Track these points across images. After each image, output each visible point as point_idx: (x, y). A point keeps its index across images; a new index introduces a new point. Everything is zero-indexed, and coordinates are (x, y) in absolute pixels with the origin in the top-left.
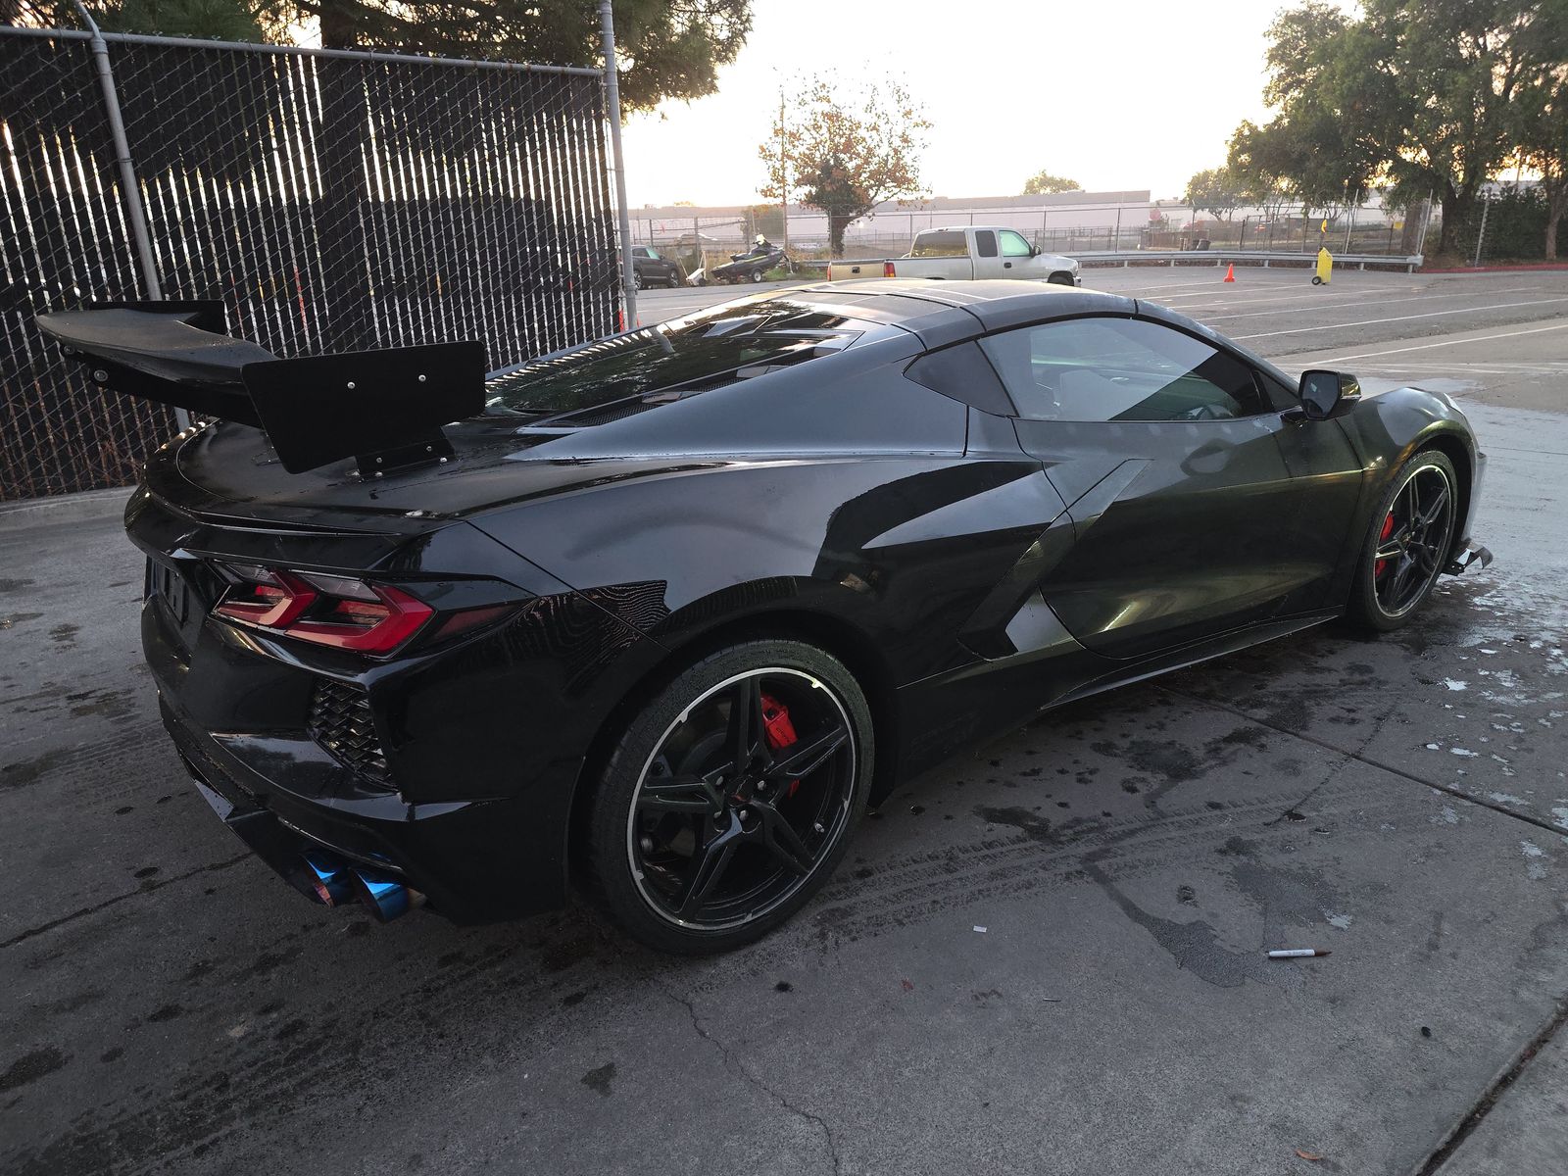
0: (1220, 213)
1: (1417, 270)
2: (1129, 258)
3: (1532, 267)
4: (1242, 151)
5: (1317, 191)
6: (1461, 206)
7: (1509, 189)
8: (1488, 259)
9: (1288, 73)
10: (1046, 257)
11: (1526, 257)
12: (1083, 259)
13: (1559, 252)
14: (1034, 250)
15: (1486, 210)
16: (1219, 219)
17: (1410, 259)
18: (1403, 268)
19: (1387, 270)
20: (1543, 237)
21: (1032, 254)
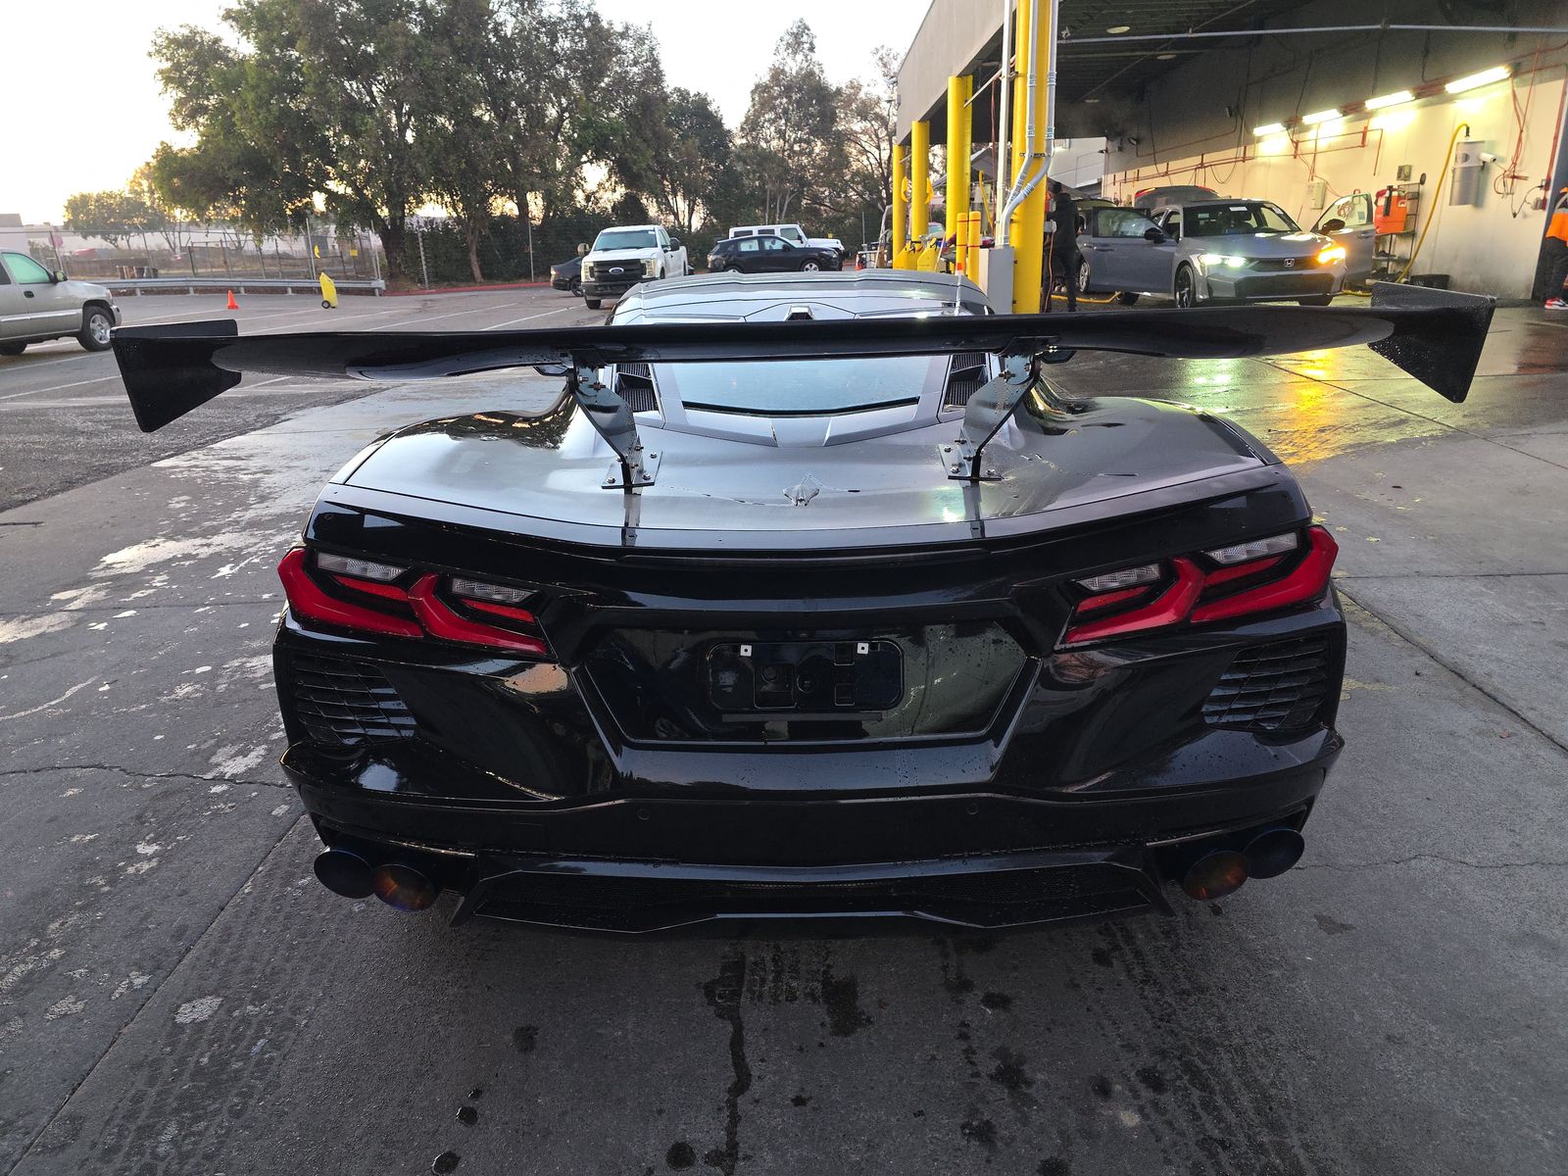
0: (116, 240)
1: (383, 293)
2: (142, 285)
3: (467, 288)
4: (170, 177)
5: (264, 217)
6: (395, 234)
7: (430, 222)
8: (436, 282)
9: (190, 97)
10: (72, 285)
11: (462, 281)
12: (113, 286)
13: (484, 276)
14: (55, 276)
15: (420, 240)
16: (117, 247)
17: (374, 284)
18: (371, 292)
19: (356, 294)
20: (469, 264)
21: (54, 281)
